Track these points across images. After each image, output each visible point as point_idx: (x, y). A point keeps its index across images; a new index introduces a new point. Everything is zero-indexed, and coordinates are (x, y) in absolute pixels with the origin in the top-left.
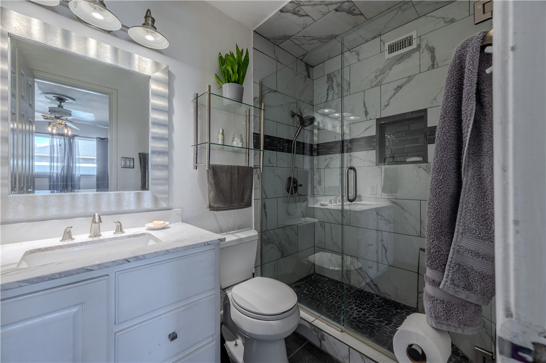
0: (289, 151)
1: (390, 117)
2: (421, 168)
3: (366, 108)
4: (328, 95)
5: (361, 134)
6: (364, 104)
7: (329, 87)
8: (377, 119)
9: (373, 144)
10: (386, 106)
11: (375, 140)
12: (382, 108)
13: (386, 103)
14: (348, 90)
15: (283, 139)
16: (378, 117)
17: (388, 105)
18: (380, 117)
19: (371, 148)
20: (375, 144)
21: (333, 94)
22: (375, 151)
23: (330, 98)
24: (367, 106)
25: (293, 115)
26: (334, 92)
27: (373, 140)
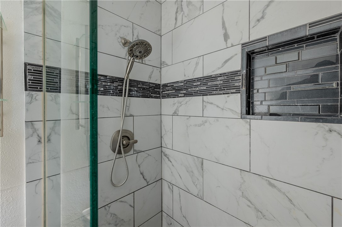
0: (119, 93)
1: (266, 37)
2: (334, 134)
3: (226, 30)
4: (176, 19)
5: (219, 68)
6: (223, 23)
7: (177, 9)
8: (243, 44)
9: (237, 84)
10: (258, 20)
11: (240, 77)
12: (252, 24)
13: (260, 15)
14: (200, 8)
15: (106, 76)
16: (246, 40)
17: (263, 17)
18: (247, 41)
19: (234, 91)
20: (240, 84)
21: (182, 16)
22: (239, 94)
23: (179, 23)
24: (227, 25)
25: (125, 44)
26: (184, 14)
27: (236, 78)
